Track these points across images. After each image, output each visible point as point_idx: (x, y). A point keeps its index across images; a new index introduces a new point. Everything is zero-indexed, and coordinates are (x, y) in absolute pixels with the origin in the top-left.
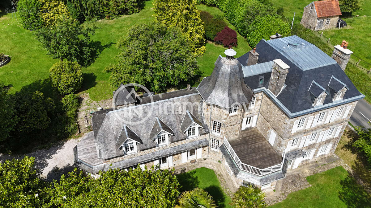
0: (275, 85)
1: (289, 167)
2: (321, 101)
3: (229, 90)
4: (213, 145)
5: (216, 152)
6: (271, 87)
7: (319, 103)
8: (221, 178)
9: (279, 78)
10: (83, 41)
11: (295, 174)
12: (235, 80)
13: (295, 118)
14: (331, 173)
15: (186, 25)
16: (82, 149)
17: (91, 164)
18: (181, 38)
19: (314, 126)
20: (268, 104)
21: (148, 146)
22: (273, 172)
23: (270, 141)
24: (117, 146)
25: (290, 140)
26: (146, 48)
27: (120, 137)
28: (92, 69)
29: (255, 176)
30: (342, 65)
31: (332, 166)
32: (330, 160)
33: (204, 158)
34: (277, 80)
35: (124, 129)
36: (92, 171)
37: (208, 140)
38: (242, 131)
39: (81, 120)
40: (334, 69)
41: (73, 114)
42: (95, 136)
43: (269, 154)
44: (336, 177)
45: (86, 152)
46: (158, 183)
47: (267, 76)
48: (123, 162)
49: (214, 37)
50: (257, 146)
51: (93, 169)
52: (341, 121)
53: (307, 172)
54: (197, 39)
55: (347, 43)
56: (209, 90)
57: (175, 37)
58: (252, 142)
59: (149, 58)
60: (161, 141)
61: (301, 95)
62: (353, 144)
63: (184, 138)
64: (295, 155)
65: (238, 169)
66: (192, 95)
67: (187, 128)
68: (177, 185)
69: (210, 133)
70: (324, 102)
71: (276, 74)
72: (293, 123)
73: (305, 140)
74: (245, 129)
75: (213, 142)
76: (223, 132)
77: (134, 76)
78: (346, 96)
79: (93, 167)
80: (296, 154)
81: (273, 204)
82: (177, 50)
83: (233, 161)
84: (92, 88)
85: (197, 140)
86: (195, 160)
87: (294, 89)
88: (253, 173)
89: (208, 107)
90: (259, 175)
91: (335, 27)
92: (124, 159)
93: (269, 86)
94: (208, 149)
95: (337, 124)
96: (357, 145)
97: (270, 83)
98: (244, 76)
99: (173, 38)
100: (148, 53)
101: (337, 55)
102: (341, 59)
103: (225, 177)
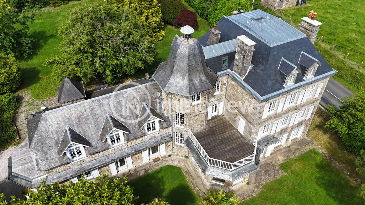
0: (241, 65)
1: (262, 155)
2: (291, 80)
3: (189, 75)
4: (178, 139)
5: (181, 146)
6: (236, 69)
7: (290, 83)
8: (189, 176)
9: (244, 57)
10: (21, 31)
11: (268, 162)
12: (195, 63)
13: (265, 102)
14: (306, 157)
15: (140, 7)
16: (17, 160)
17: (29, 177)
18: (132, 20)
19: (285, 109)
20: (234, 88)
21: (99, 149)
22: (245, 164)
23: (239, 129)
24: (59, 152)
25: (261, 126)
26: (92, 33)
27: (63, 141)
28: (34, 62)
29: (226, 171)
30: (311, 39)
31: (305, 150)
32: (303, 143)
33: (168, 154)
34: (242, 59)
35: (66, 132)
36: (31, 186)
37: (171, 134)
38: (208, 121)
39: (21, 123)
40: (304, 43)
41: (9, 118)
42: (30, 143)
43: (239, 144)
44: (311, 161)
45: (23, 162)
46: (105, 200)
47: (231, 56)
48: (70, 171)
49: (172, 20)
50: (226, 136)
51: (32, 184)
52: (313, 101)
53: (281, 159)
54: (154, 22)
55: (315, 13)
56: (166, 77)
57: (126, 20)
58: (219, 132)
59: (97, 44)
60: (114, 141)
61: (270, 74)
62: (326, 124)
63: (142, 135)
64: (267, 143)
65: (206, 164)
66: (148, 84)
67: (144, 124)
68: (131, 197)
69: (173, 126)
70: (296, 81)
71: (241, 53)
72: (263, 107)
73: (276, 126)
74: (211, 118)
75: (177, 136)
76: (187, 123)
77: (82, 67)
78: (317, 73)
79: (32, 181)
80: (268, 141)
81: (247, 199)
82: (129, 34)
83: (201, 156)
84: (34, 85)
85: (158, 135)
86: (159, 158)
87: (262, 69)
88: (223, 168)
89: (167, 97)
90: (230, 170)
91: (295, 5)
92: (71, 166)
93: (234, 68)
94: (173, 144)
95: (308, 104)
96: (330, 125)
97: (235, 65)
98: (206, 58)
99: (124, 20)
100: (94, 39)
101: (305, 28)
102: (310, 33)
103: (193, 174)
